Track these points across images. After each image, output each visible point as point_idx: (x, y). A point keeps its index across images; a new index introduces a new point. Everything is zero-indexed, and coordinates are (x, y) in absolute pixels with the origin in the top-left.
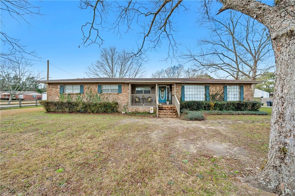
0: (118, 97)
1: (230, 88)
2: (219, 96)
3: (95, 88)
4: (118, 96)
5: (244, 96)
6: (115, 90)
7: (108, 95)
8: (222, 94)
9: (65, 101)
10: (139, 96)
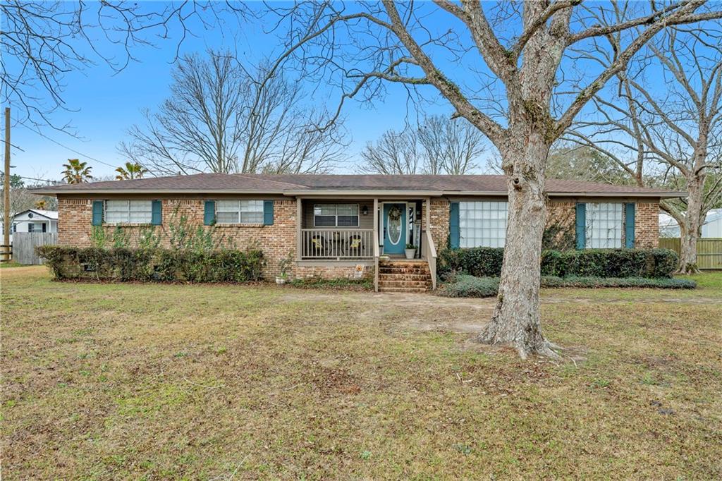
0: (264, 236)
1: (594, 209)
2: (562, 233)
3: (196, 210)
4: (262, 232)
5: (636, 234)
6: (254, 215)
7: (234, 229)
8: (570, 229)
9: (109, 247)
10: (326, 233)
